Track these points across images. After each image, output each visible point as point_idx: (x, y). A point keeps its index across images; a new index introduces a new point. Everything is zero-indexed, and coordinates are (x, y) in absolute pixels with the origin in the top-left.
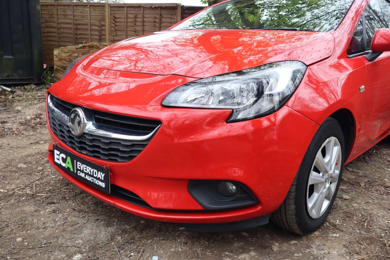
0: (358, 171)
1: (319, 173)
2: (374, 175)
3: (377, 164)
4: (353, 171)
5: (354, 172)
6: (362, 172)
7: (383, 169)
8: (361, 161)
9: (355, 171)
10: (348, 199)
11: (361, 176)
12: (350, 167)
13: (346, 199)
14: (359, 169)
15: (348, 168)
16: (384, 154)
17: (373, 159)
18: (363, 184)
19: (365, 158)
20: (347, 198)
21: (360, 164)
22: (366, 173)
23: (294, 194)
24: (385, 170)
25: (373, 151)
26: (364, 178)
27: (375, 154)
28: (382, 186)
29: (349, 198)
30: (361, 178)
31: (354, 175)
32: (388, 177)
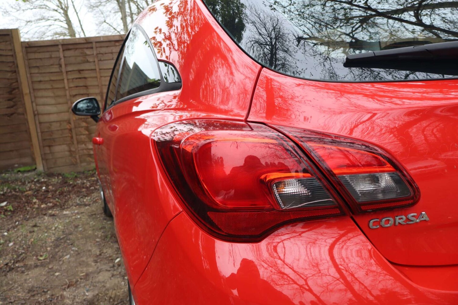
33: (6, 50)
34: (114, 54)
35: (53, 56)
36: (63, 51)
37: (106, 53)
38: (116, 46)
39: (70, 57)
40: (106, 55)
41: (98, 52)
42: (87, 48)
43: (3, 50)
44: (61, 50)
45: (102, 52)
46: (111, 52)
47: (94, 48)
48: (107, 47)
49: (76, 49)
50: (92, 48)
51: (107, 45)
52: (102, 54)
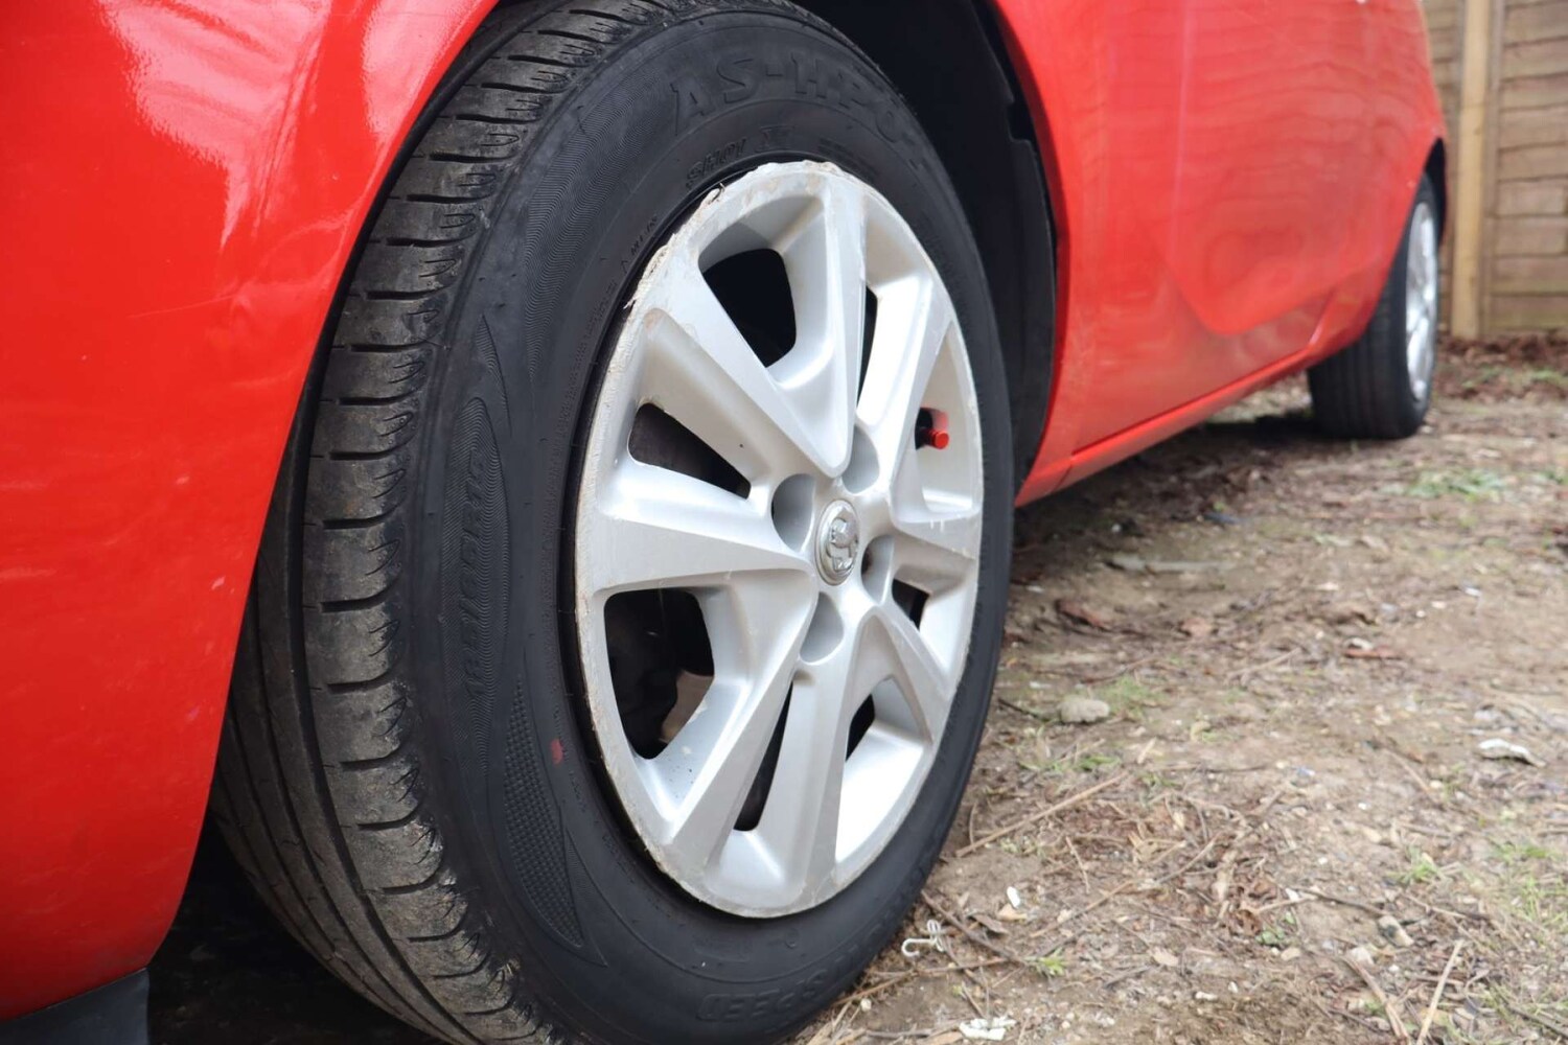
0: (1176, 566)
1: (736, 484)
2: (1262, 575)
3: (1274, 524)
4: (1148, 572)
5: (1154, 573)
6: (1199, 567)
7: (1308, 539)
8: (1192, 519)
9: (1158, 566)
10: (1100, 720)
11: (1194, 590)
12: (1131, 551)
13: (1084, 724)
14: (1180, 558)
15: (1120, 559)
16: (1302, 483)
17: (1249, 506)
18: (1200, 629)
19: (1211, 506)
20: (1091, 717)
21: (1182, 535)
22: (1216, 570)
23: (380, 700)
24: (1318, 544)
25: (1248, 473)
26: (1208, 597)
27: (1261, 484)
28: (1310, 619)
29: (1104, 709)
30: (1189, 599)
31: (1153, 588)
32: (1336, 571)
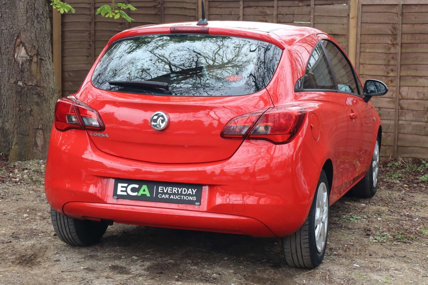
33: (190, 3)
34: (295, 16)
35: (233, 13)
36: (244, 8)
37: (287, 15)
38: (299, 6)
39: (249, 15)
40: (287, 16)
41: (279, 13)
42: (268, 7)
43: (188, 3)
44: (242, 7)
45: (283, 13)
46: (292, 13)
47: (275, 8)
48: (290, 7)
49: (258, 7)
50: (273, 7)
51: (289, 5)
52: (282, 14)
